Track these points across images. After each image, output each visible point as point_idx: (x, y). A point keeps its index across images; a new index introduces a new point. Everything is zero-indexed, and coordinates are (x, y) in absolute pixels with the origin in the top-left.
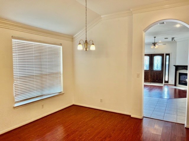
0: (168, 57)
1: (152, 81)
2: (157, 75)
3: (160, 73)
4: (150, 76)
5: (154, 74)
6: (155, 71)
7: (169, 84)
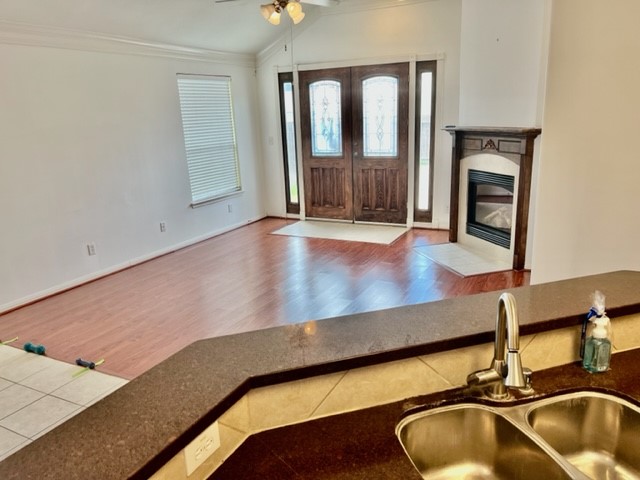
0: (427, 77)
1: (359, 212)
2: (379, 184)
3: (393, 173)
4: (348, 189)
5: (367, 179)
6: (371, 159)
7: (434, 224)
